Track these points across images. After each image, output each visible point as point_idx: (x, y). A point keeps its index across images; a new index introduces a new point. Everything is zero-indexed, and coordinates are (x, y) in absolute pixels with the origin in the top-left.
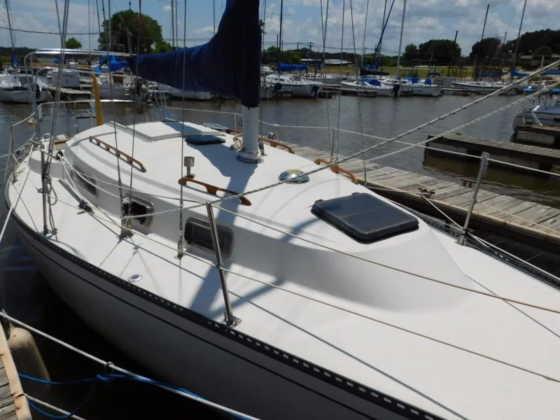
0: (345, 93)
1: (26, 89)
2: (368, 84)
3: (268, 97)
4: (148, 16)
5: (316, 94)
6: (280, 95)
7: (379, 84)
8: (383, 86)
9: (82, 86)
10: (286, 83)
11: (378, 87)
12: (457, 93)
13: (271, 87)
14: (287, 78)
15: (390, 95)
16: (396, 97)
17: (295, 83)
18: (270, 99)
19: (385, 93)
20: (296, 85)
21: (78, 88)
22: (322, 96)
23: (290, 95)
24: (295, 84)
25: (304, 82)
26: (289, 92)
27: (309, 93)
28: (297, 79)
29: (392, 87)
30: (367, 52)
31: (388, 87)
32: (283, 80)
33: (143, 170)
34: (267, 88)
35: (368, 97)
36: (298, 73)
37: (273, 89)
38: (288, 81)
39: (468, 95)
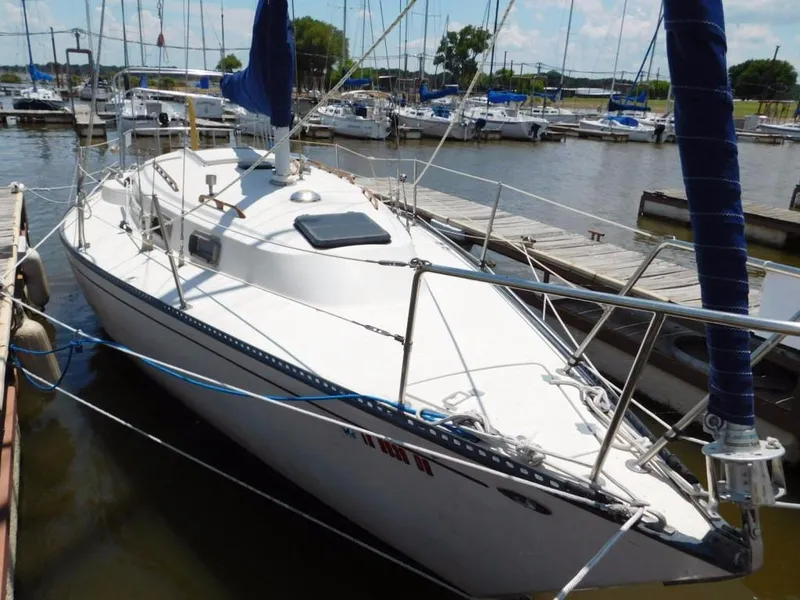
0: (584, 136)
1: (152, 119)
2: (618, 123)
3: (466, 137)
4: (330, 25)
5: (535, 136)
6: (484, 136)
7: (635, 123)
8: (641, 127)
9: (224, 116)
10: (495, 118)
11: (632, 128)
12: (761, 140)
13: (471, 123)
14: (498, 113)
15: (650, 139)
16: (658, 142)
17: (508, 119)
18: (467, 140)
19: (642, 137)
20: (509, 123)
21: (220, 120)
22: (546, 138)
23: (497, 136)
24: (506, 120)
25: (521, 118)
26: (496, 132)
27: (527, 133)
28: (512, 113)
29: (653, 129)
30: (627, 77)
31: (648, 129)
32: (491, 115)
33: (176, 190)
34: (466, 125)
35: (616, 141)
36: (513, 105)
37: (473, 127)
38: (499, 117)
39: (779, 143)
